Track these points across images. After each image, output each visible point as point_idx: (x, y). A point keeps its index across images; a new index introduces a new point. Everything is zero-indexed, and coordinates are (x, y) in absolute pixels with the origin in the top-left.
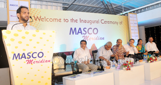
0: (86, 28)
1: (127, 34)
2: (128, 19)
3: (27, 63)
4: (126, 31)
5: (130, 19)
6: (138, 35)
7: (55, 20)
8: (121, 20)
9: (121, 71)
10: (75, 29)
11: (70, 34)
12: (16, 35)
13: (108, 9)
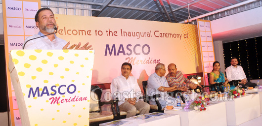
0: (131, 45)
1: (196, 54)
2: (197, 29)
3: (51, 103)
4: (194, 49)
5: (200, 29)
6: (212, 54)
7: (81, 32)
8: (186, 31)
9: (191, 113)
10: (114, 46)
11: (106, 55)
12: (33, 58)
13: (165, 13)
